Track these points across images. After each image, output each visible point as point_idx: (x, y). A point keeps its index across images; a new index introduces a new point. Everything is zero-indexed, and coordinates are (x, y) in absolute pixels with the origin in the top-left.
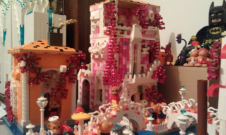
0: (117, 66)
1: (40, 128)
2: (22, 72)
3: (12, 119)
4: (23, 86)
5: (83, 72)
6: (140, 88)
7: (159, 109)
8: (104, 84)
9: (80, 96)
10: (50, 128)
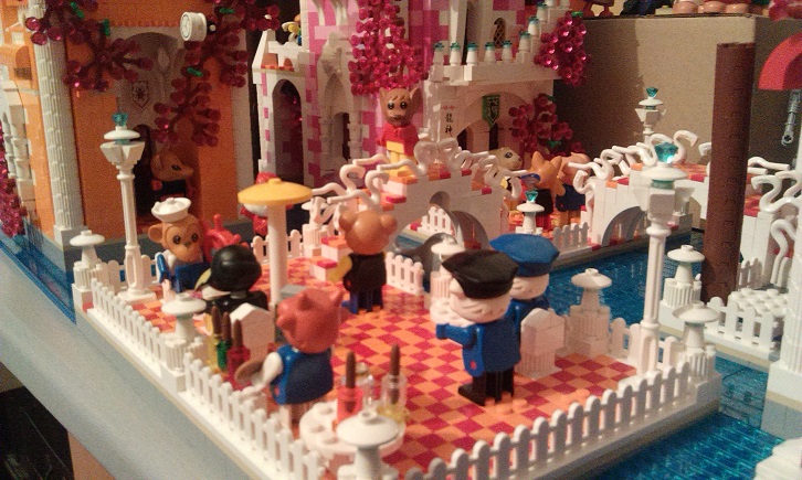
0: (403, 14)
1: (125, 244)
2: (36, 40)
3: (22, 224)
4: (45, 96)
5: (271, 51)
6: (491, 103)
7: (560, 175)
8: (355, 91)
9: (266, 146)
10: (162, 241)
